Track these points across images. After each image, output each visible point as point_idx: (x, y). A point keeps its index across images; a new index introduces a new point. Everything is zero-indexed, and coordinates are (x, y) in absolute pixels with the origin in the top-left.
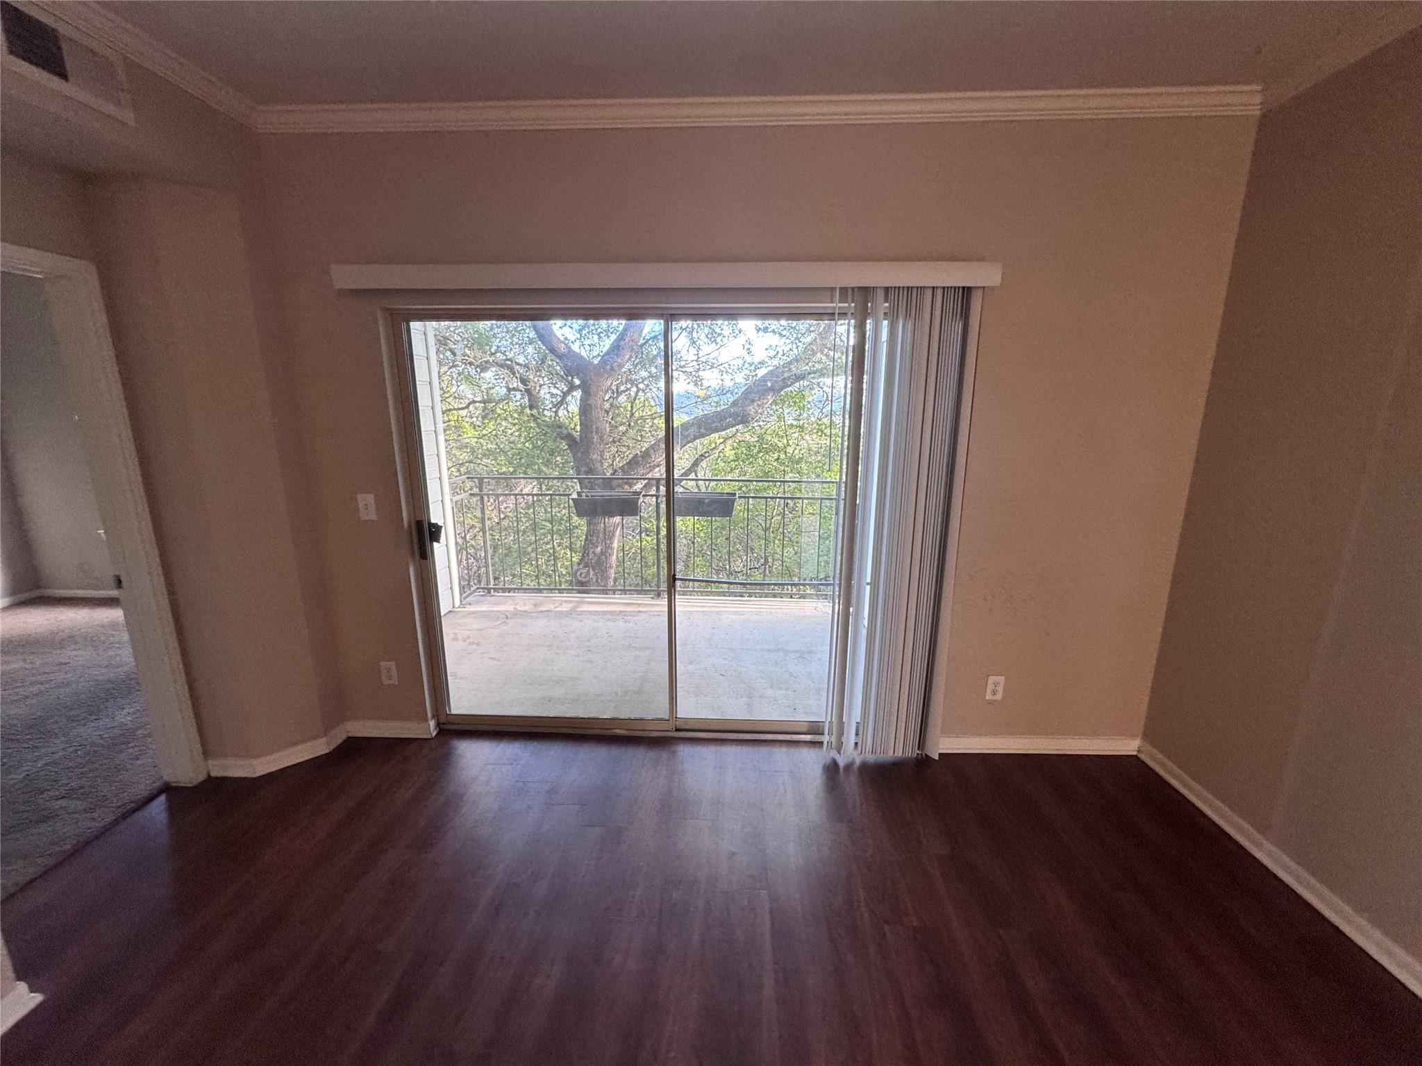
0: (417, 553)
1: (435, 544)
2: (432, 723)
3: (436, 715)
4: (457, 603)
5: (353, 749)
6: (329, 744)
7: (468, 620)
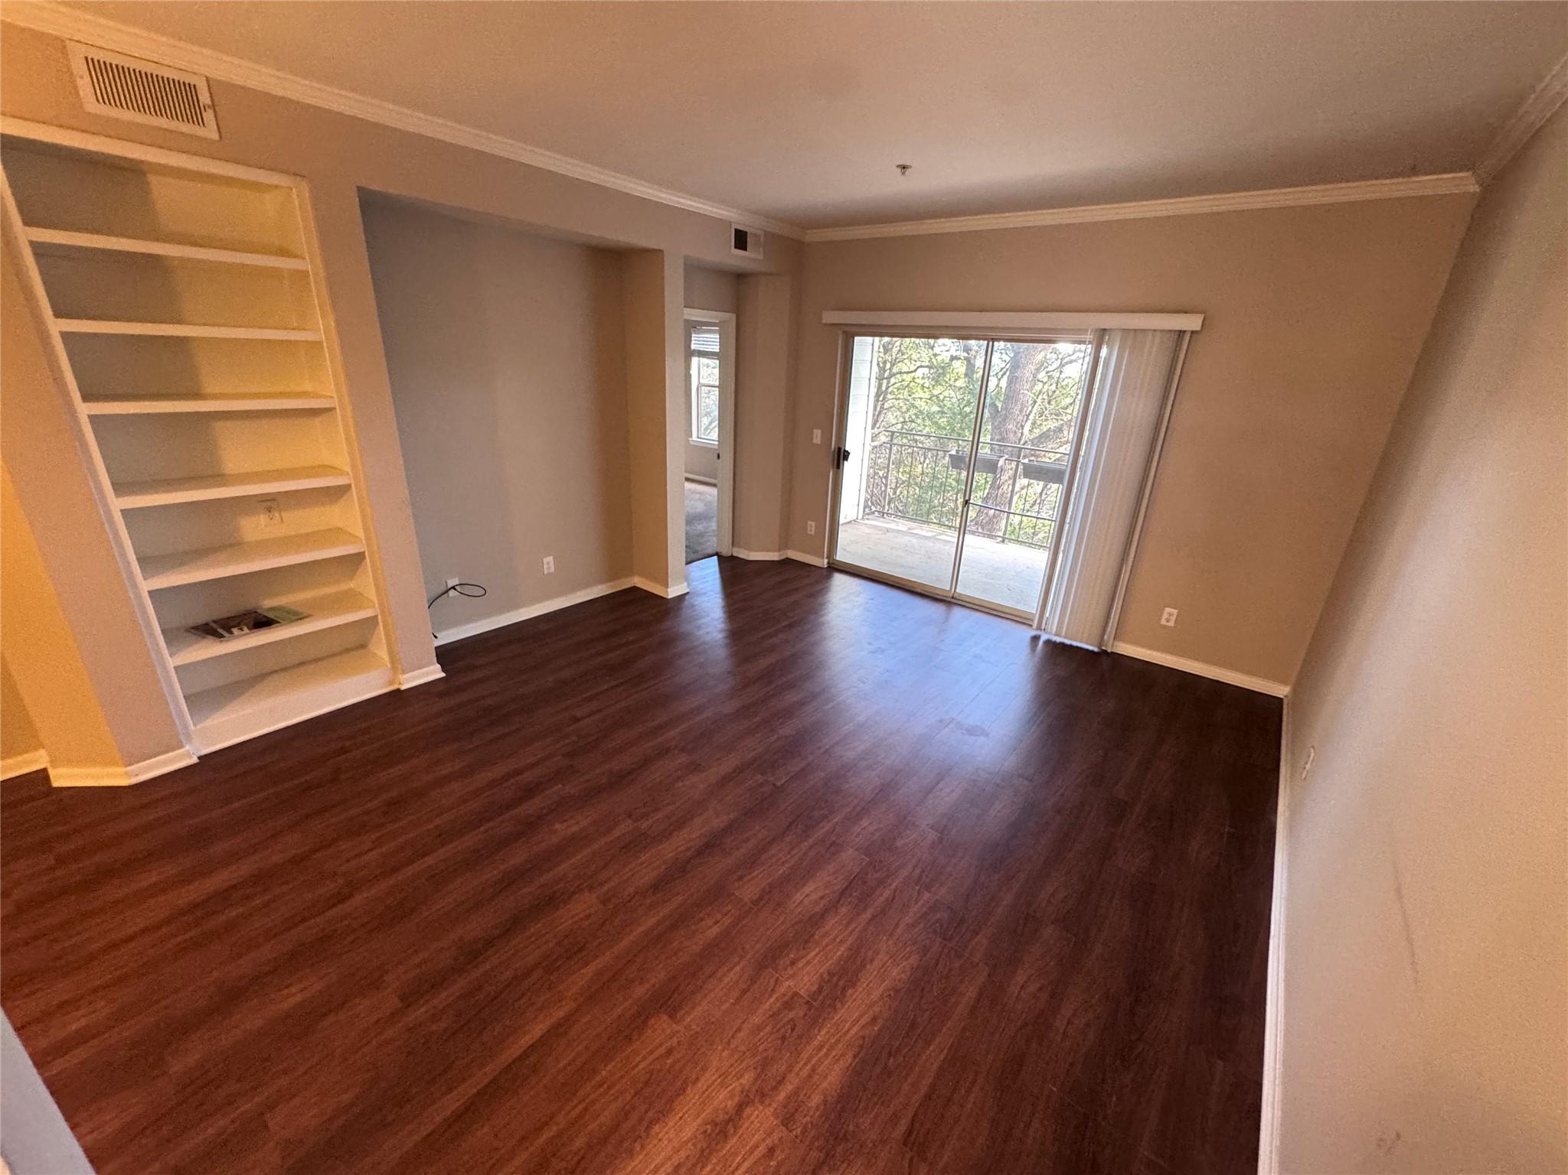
0: (835, 466)
1: (845, 462)
2: (826, 561)
3: (828, 557)
4: (860, 517)
5: (788, 562)
6: (780, 555)
7: (864, 527)
